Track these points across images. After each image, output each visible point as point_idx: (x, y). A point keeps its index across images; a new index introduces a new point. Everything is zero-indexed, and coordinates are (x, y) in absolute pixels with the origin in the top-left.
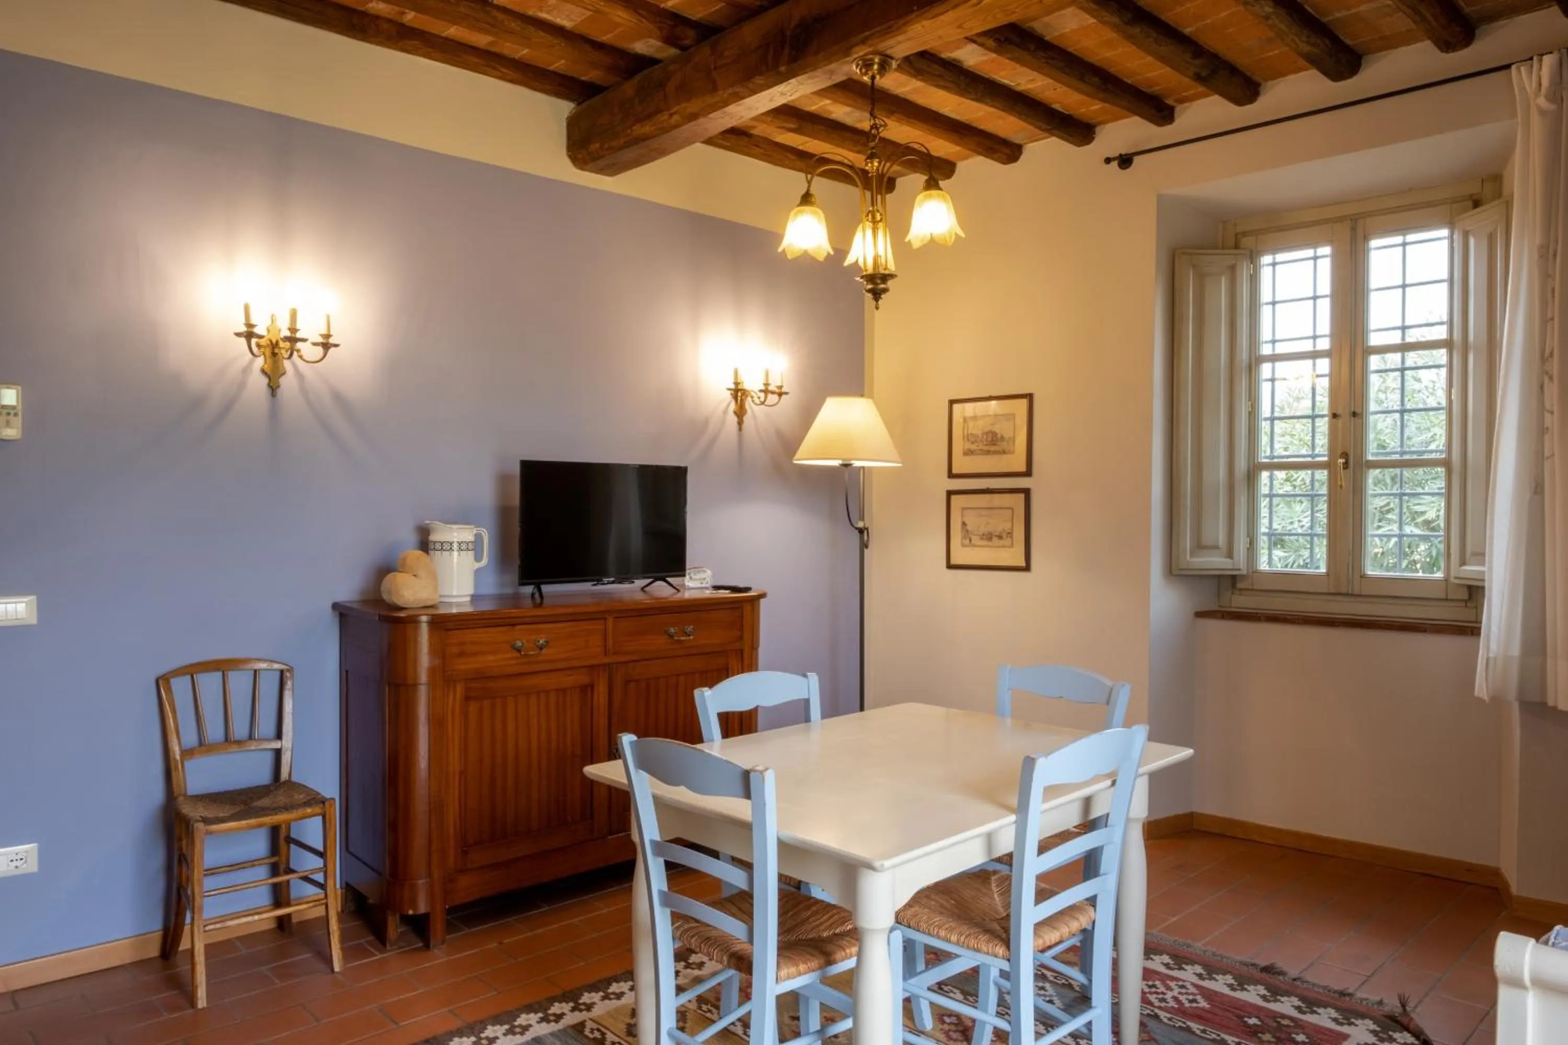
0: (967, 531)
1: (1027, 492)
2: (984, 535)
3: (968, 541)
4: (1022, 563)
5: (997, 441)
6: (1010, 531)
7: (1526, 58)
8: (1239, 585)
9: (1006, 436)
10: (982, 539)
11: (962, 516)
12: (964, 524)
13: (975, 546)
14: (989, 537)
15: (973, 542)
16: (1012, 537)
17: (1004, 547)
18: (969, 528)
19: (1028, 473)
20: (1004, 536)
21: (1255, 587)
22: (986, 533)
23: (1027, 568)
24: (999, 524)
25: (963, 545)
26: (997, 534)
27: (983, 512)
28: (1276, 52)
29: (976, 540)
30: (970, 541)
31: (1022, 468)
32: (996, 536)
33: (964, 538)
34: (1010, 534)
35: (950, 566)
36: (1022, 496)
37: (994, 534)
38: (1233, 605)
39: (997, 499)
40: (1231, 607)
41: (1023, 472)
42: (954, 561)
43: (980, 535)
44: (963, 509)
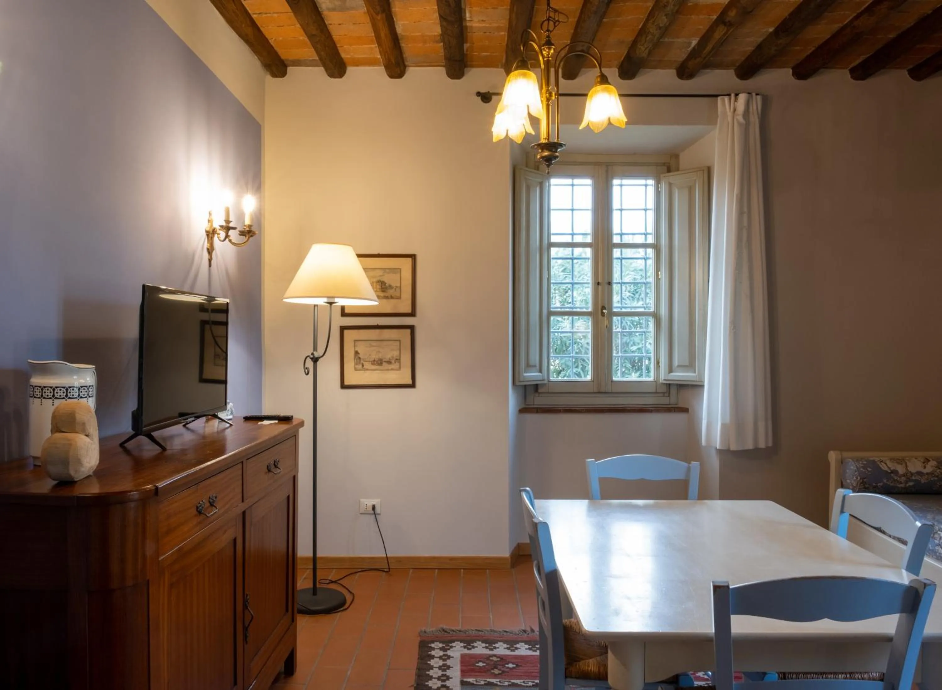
0: (360, 358)
1: (412, 328)
2: (374, 361)
3: (360, 366)
4: (410, 382)
5: (386, 288)
6: (398, 358)
7: (726, 93)
8: (540, 391)
9: (393, 285)
10: (372, 364)
11: (355, 346)
12: (357, 353)
13: (367, 370)
14: (379, 362)
15: (365, 367)
16: (400, 362)
17: (392, 369)
18: (361, 356)
19: (413, 314)
20: (393, 361)
21: (550, 391)
22: (376, 360)
23: (413, 385)
24: (390, 353)
25: (356, 369)
26: (387, 359)
27: (374, 344)
28: (614, 51)
29: (367, 365)
30: (363, 366)
31: (408, 310)
32: (385, 361)
33: (356, 364)
34: (398, 360)
35: (343, 386)
36: (408, 331)
37: (384, 360)
38: (535, 403)
39: (387, 334)
40: (534, 405)
41: (409, 313)
42: (346, 383)
43: (371, 361)
44: (355, 341)
